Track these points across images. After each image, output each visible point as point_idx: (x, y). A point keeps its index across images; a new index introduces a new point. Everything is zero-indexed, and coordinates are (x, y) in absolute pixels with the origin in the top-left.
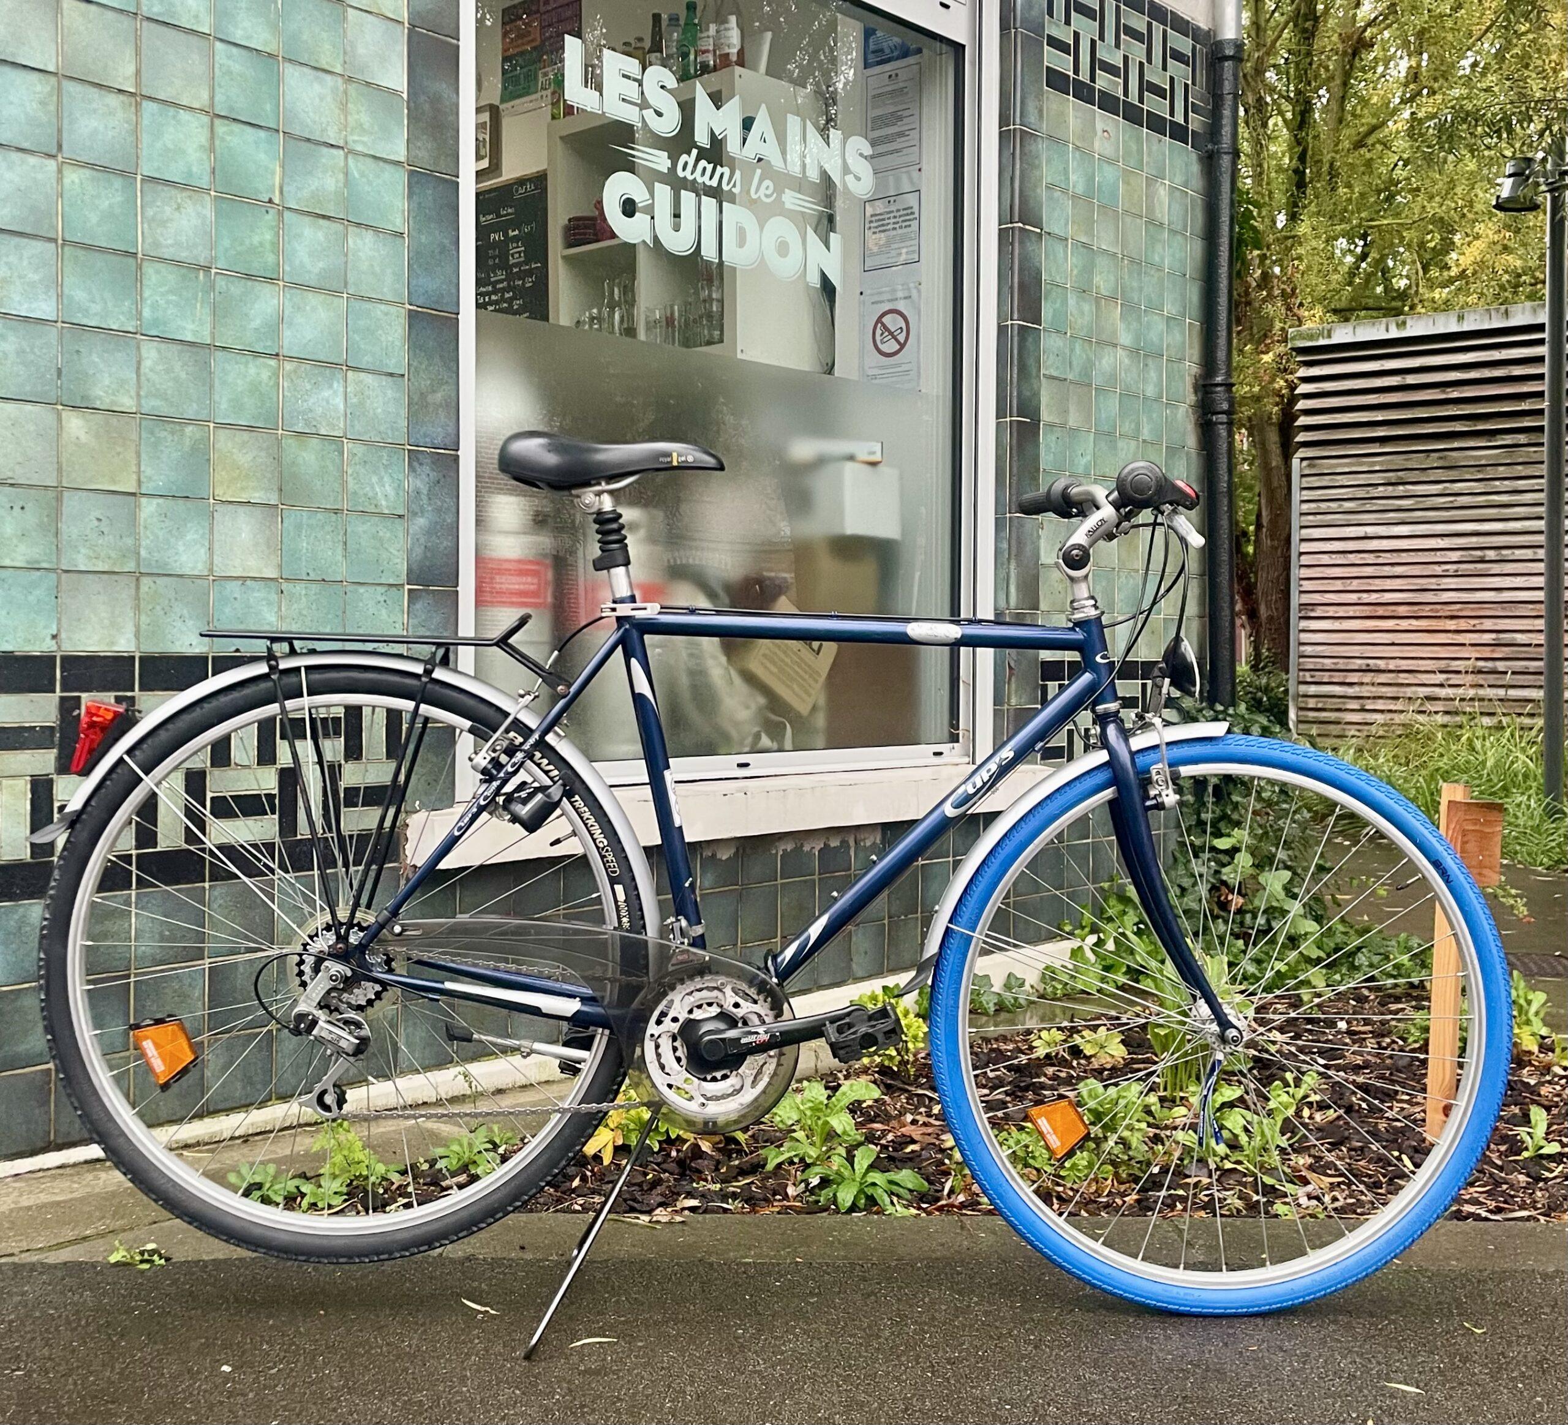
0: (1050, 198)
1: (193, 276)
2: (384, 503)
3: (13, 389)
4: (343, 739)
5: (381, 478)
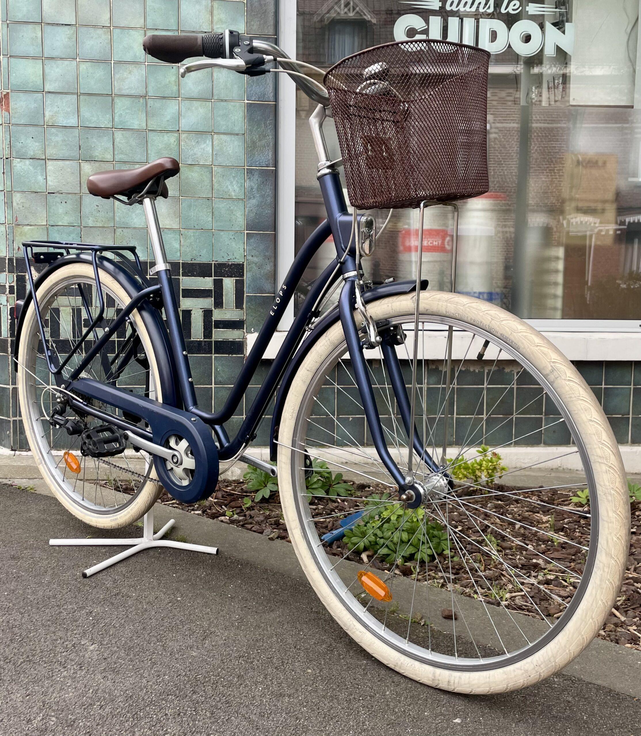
1: (137, 101)
2: (233, 194)
3: (61, 155)
4: (213, 299)
5: (232, 183)
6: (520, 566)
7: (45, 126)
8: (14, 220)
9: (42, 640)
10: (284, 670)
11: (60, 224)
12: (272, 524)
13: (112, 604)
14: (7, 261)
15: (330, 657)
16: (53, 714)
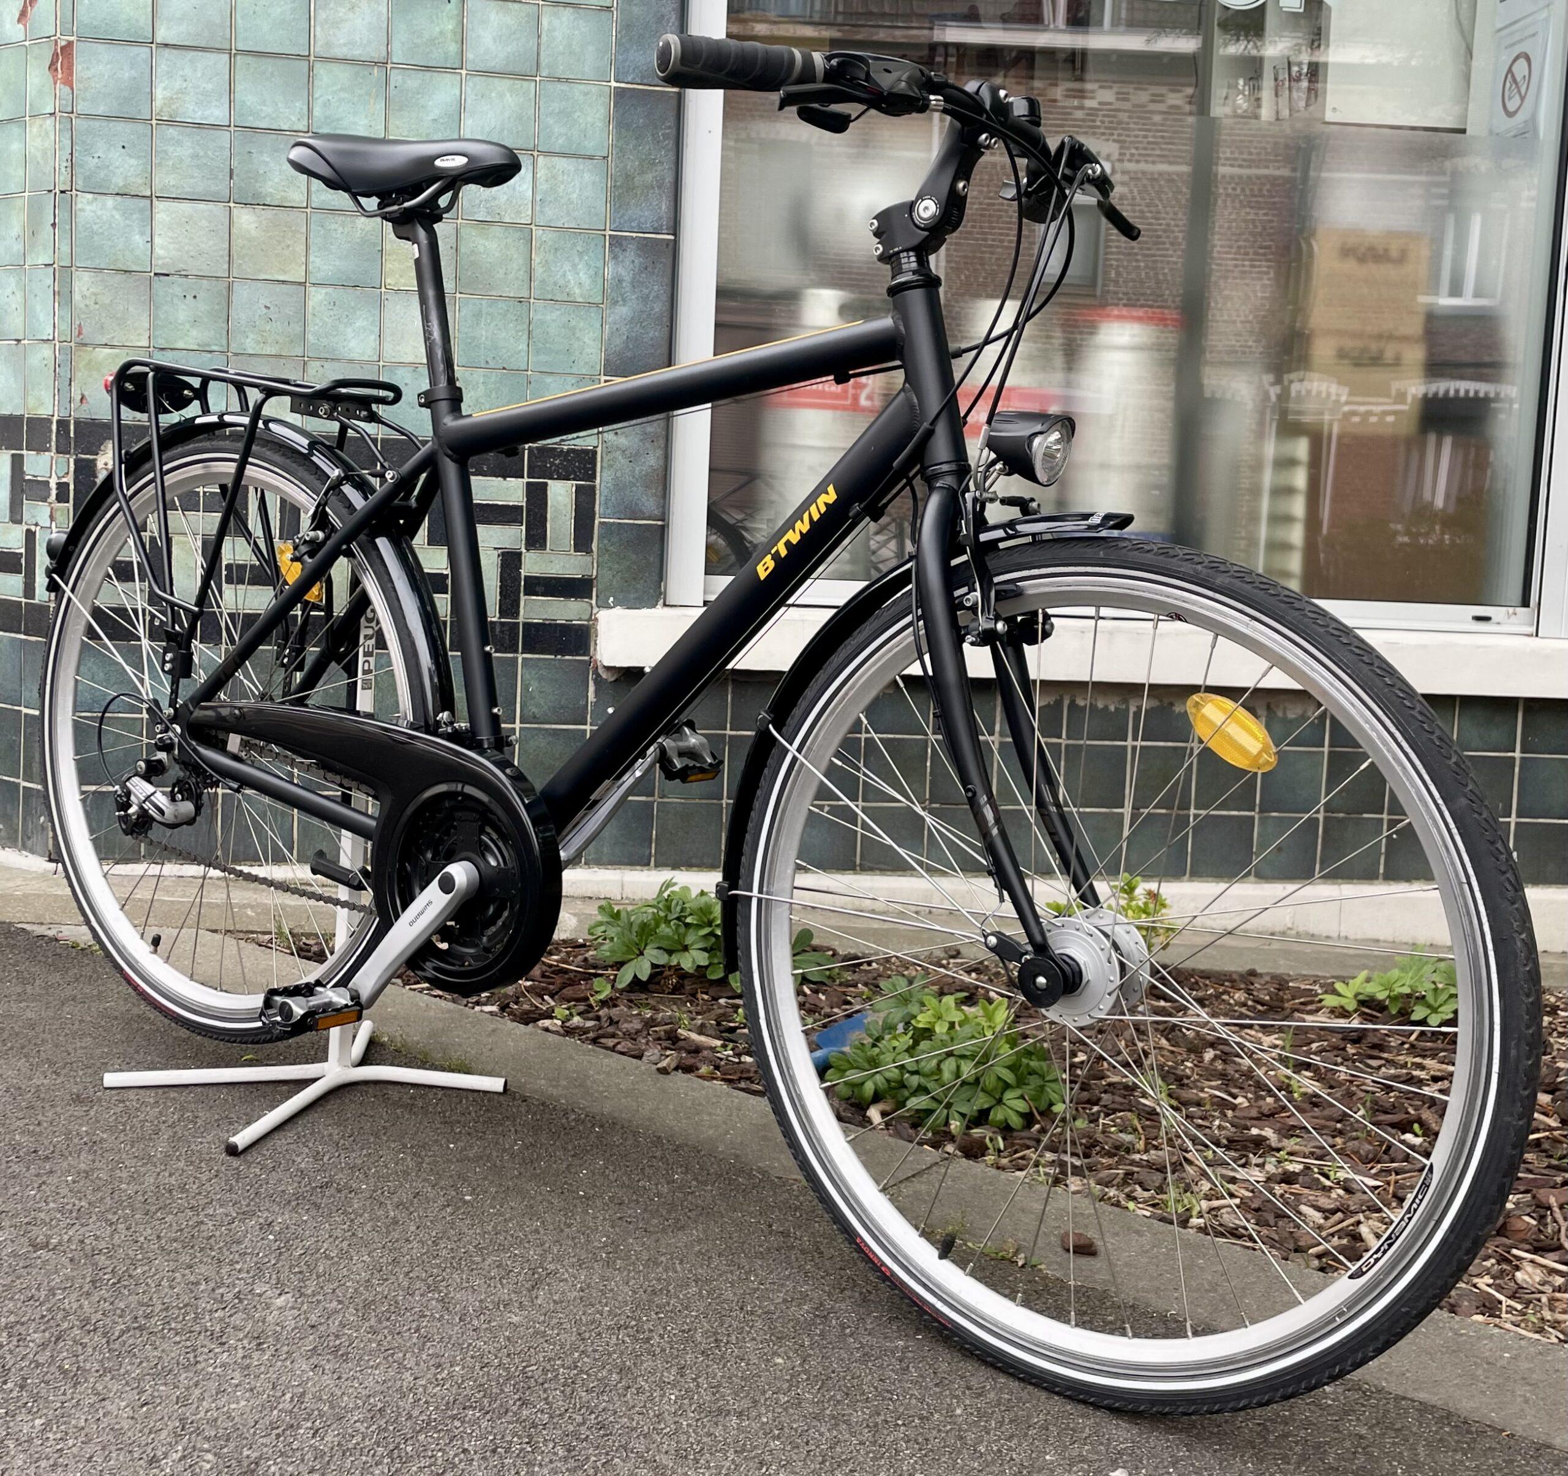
2: (577, 291)
3: (188, 190)
4: (524, 528)
5: (574, 266)
6: (1225, 1141)
7: (154, 122)
8: (75, 332)
9: (165, 1283)
10: (722, 1357)
11: (180, 345)
12: (659, 1039)
13: (317, 1206)
14: (54, 427)
15: (822, 1331)
16: (206, 1446)
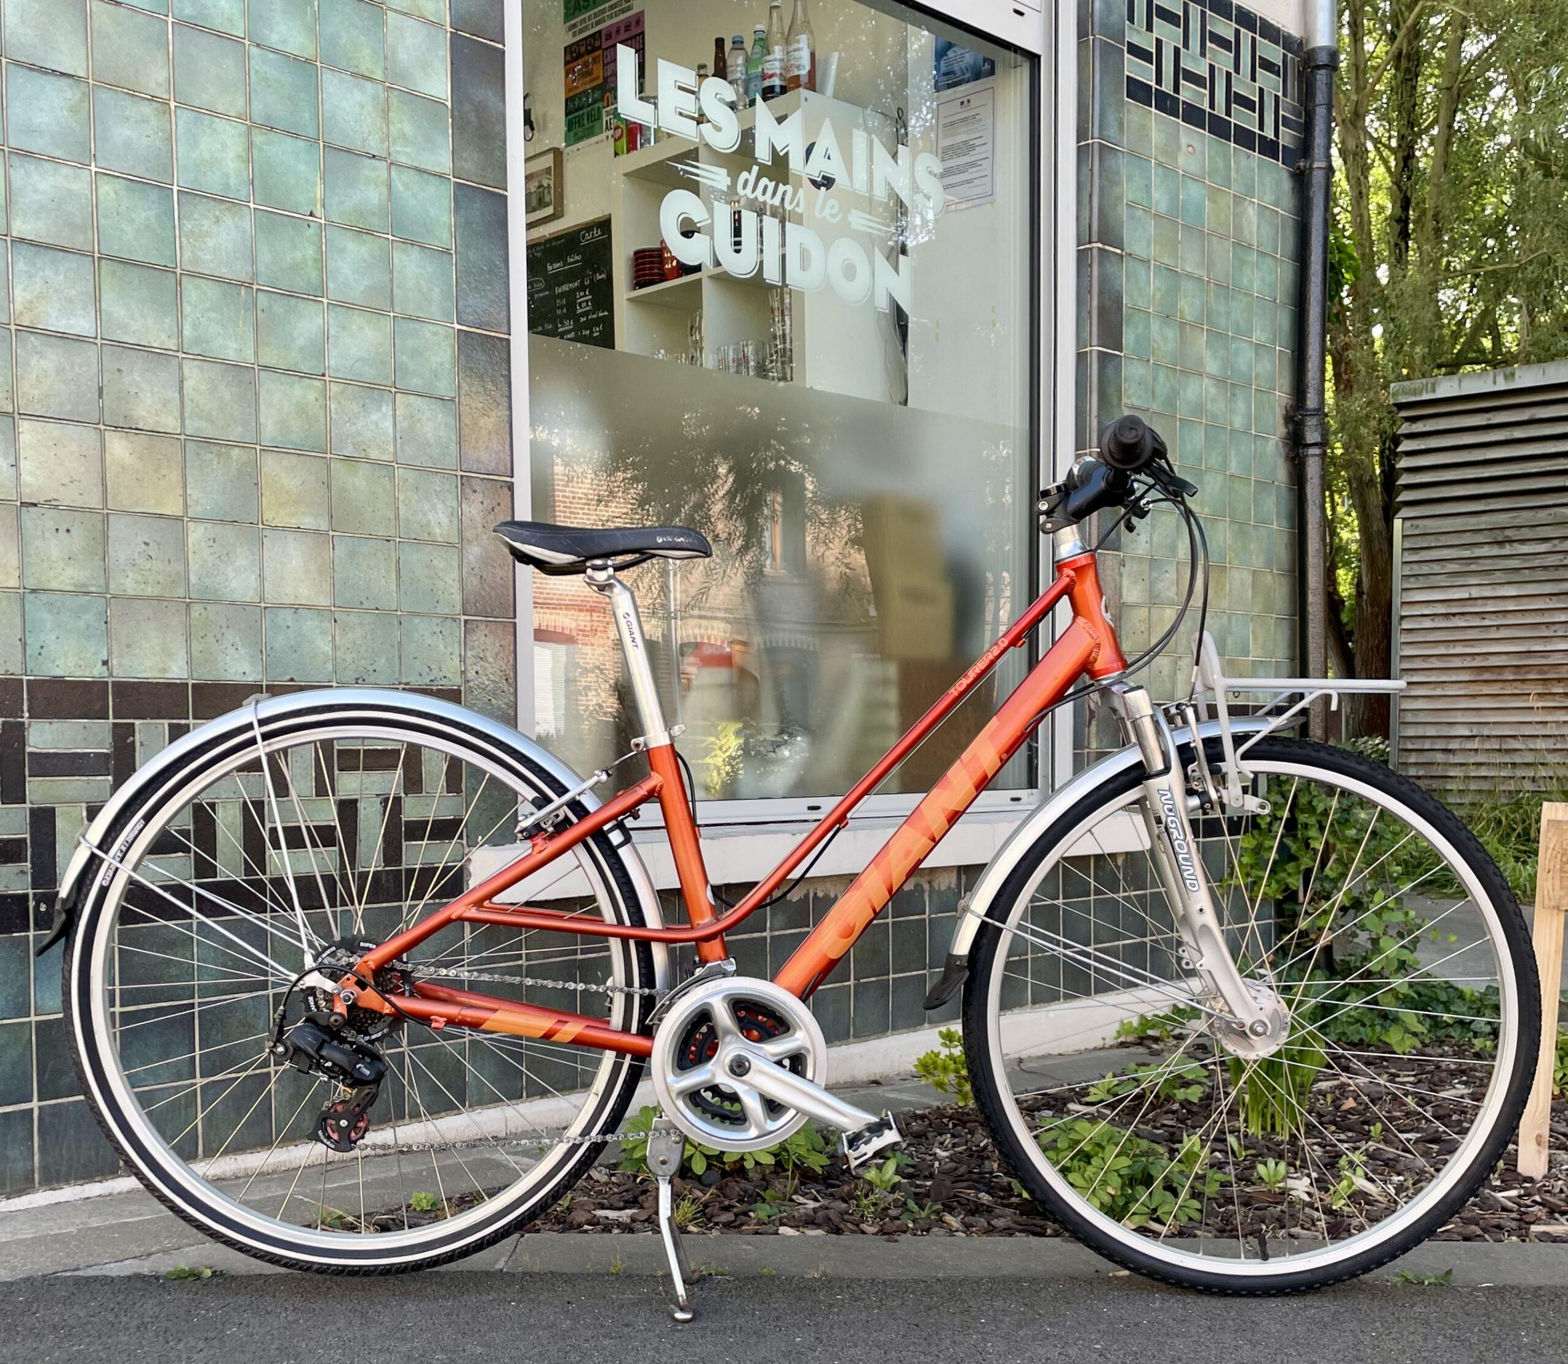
0: (1132, 217)
1: (235, 292)
2: (438, 531)
3: (54, 408)
4: (401, 774)
5: (434, 506)
7: (13, 328)
11: (54, 585)
